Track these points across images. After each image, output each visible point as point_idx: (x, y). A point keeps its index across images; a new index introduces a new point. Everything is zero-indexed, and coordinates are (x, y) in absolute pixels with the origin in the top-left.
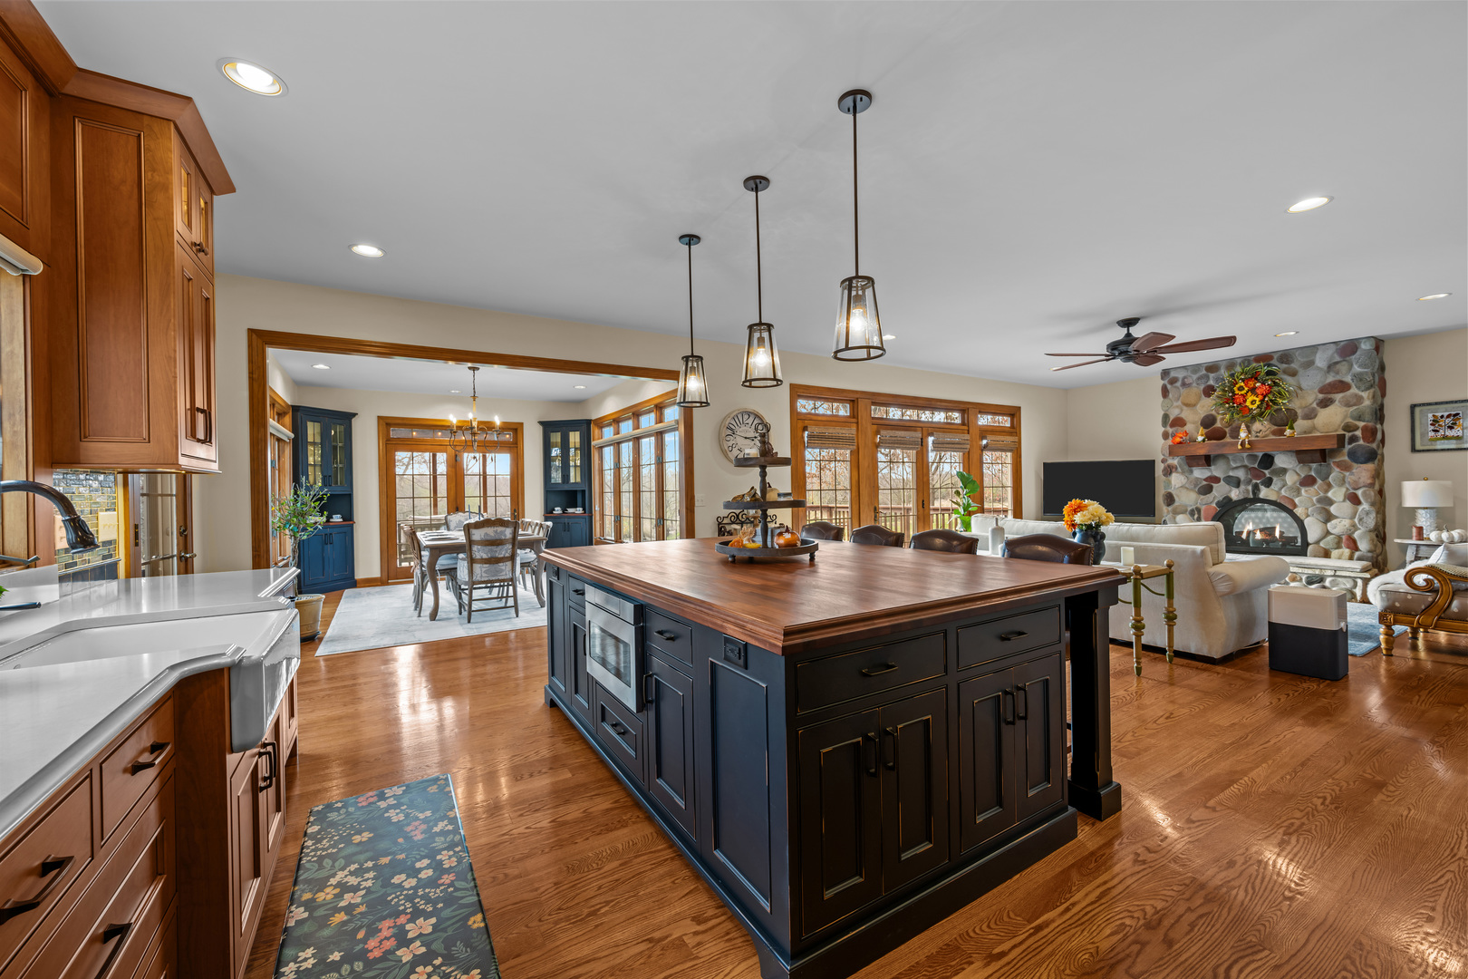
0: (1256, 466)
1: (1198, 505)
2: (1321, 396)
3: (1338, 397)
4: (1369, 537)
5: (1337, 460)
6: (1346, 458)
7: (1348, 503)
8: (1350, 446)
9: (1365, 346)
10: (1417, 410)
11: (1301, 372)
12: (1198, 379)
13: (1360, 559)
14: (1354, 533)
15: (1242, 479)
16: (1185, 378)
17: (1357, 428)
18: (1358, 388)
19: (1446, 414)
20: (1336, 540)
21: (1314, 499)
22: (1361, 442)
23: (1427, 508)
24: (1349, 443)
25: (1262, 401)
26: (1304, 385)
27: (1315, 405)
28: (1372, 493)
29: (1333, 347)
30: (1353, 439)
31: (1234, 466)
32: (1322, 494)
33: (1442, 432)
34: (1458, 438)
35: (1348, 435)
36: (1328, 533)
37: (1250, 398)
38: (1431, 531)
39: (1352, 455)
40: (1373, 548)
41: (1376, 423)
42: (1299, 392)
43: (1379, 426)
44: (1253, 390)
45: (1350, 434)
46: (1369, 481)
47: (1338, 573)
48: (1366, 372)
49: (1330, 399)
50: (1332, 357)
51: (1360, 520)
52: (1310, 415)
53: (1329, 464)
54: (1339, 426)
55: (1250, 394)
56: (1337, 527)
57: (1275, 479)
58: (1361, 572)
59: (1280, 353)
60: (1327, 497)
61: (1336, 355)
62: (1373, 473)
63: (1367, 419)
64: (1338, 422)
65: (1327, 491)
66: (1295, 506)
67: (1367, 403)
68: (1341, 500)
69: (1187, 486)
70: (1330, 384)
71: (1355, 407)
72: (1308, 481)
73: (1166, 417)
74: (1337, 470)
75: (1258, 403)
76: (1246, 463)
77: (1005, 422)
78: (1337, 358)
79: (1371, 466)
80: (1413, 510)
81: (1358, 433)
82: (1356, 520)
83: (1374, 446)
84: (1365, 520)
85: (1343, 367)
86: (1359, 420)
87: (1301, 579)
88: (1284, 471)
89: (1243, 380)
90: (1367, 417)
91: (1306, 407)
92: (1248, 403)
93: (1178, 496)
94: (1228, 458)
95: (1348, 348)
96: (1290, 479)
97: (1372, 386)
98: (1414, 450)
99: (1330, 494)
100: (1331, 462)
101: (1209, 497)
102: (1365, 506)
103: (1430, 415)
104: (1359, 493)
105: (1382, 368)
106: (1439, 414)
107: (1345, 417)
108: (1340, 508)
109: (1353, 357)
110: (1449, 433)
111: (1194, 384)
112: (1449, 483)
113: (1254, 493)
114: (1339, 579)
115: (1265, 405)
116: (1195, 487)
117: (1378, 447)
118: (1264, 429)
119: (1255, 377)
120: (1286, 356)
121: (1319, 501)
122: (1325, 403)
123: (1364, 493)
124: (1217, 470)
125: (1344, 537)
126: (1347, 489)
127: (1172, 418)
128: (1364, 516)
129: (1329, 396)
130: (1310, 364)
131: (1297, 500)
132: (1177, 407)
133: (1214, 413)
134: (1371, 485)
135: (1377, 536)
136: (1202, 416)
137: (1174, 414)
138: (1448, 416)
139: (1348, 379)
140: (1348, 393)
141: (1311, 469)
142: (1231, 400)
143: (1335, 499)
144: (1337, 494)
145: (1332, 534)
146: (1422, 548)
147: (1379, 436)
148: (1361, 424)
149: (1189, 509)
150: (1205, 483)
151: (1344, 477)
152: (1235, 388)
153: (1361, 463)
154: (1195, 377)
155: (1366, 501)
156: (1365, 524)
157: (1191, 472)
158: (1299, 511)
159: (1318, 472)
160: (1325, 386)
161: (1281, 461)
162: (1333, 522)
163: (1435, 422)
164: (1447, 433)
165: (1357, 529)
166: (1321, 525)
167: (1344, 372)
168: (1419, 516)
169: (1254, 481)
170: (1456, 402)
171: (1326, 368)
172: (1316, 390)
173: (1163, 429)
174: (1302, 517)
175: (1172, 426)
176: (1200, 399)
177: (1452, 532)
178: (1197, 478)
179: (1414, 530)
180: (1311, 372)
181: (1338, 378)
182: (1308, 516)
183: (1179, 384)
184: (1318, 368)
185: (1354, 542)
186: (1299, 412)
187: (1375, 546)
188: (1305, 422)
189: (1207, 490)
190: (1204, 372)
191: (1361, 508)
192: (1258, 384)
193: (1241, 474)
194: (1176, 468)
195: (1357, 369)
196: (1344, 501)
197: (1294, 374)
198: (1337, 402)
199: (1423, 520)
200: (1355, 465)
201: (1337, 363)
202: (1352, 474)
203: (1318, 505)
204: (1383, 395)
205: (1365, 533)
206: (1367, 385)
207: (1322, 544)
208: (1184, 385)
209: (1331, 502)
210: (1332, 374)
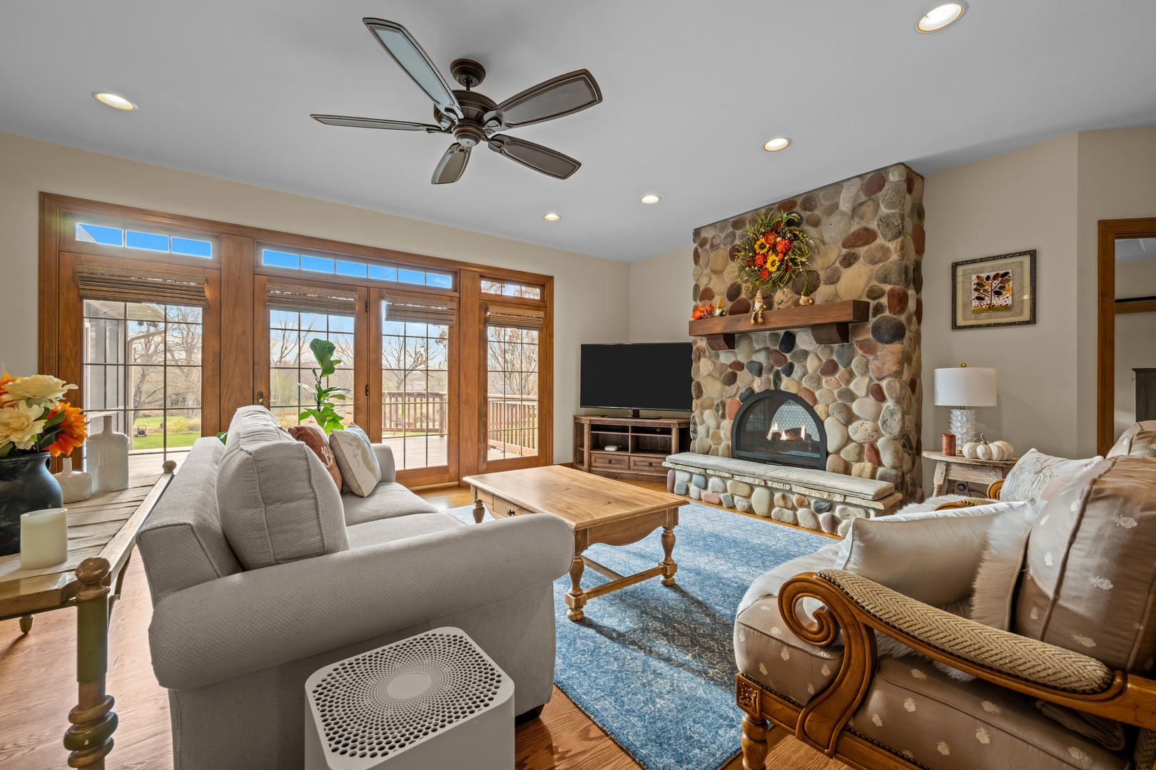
0: (777, 348)
1: (724, 398)
2: (844, 251)
3: (862, 250)
4: (892, 447)
5: (860, 338)
6: (870, 336)
7: (871, 399)
8: (875, 319)
9: (894, 177)
10: (960, 270)
11: (824, 220)
12: (725, 238)
13: (882, 478)
14: (876, 440)
15: (765, 365)
16: (713, 238)
17: (882, 294)
18: (885, 236)
19: (992, 274)
20: (857, 450)
21: (835, 392)
22: (887, 313)
23: (963, 408)
24: (874, 315)
25: (782, 261)
26: (827, 238)
27: (838, 264)
28: (898, 386)
29: (858, 182)
30: (879, 309)
31: (757, 348)
32: (843, 386)
33: (987, 300)
34: (1006, 308)
35: (873, 303)
36: (849, 440)
37: (772, 257)
38: (968, 442)
39: (876, 330)
40: (897, 463)
41: (907, 287)
42: (822, 247)
43: (911, 292)
44: (773, 248)
45: (875, 302)
46: (895, 368)
47: (848, 500)
48: (894, 214)
49: (854, 254)
50: (857, 196)
51: (884, 422)
52: (833, 279)
53: (852, 344)
54: (863, 290)
55: (771, 253)
56: (859, 431)
57: (796, 365)
58: (874, 500)
59: (803, 197)
60: (849, 390)
61: (861, 193)
62: (900, 356)
63: (893, 280)
64: (862, 286)
65: (848, 382)
66: (816, 402)
67: (894, 257)
68: (864, 395)
69: (713, 374)
70: (854, 234)
71: (881, 264)
72: (830, 368)
73: (696, 287)
74: (860, 352)
75: (777, 264)
76: (768, 345)
77: (534, 294)
78: (863, 198)
79: (896, 347)
80: (948, 410)
81: (884, 300)
82: (879, 423)
83: (903, 318)
84: (889, 423)
85: (868, 209)
86: (885, 282)
87: (809, 504)
88: (805, 354)
89: (764, 234)
90: (894, 277)
91: (828, 267)
92: (768, 265)
93: (704, 386)
94: (751, 338)
95: (875, 182)
96: (812, 364)
97: (900, 233)
98: (955, 327)
99: (852, 386)
100: (855, 340)
101: (732, 389)
102: (890, 403)
103: (974, 277)
104: (884, 384)
105: (919, 213)
106: (984, 275)
107: (870, 279)
108: (863, 405)
109: (880, 194)
110: (997, 301)
111: (722, 246)
112: (990, 371)
113: (776, 384)
114: (850, 508)
115: (785, 266)
116: (720, 375)
117: (909, 320)
118: (785, 299)
119: (775, 230)
120: (808, 200)
121: (841, 395)
122: (848, 261)
123: (889, 384)
124: (741, 354)
125: (866, 446)
126: (871, 379)
127: (702, 288)
128: (889, 417)
129: (853, 250)
130: (833, 208)
131: (817, 394)
132: (706, 275)
133: (739, 281)
134: (898, 374)
135: (904, 446)
136: (729, 285)
137: (703, 283)
138: (996, 277)
139: (873, 225)
140: (873, 245)
141: (832, 352)
142: (754, 263)
143: (856, 392)
144: (859, 385)
145: (853, 441)
146: (953, 467)
147: (912, 305)
148: (887, 287)
149: (715, 403)
150: (730, 370)
151: (868, 362)
152: (756, 246)
153: (887, 343)
154: (723, 235)
155: (891, 397)
156: (888, 429)
157: (718, 356)
158: (819, 409)
159: (840, 355)
160: (849, 237)
161: (804, 341)
162: (855, 424)
163: (980, 285)
164: (994, 302)
165: (880, 436)
166: (841, 427)
167: (869, 215)
168: (954, 419)
169: (776, 368)
170: (1005, 256)
171: (850, 212)
172: (840, 244)
173: (694, 303)
174: (823, 417)
175: (701, 300)
176: (726, 264)
177: (991, 445)
178: (723, 364)
179: (944, 440)
180: (835, 218)
181: (863, 224)
182: (828, 415)
183: (708, 246)
184: (843, 213)
185: (877, 453)
186: (822, 274)
187: (901, 460)
188: (827, 287)
189: (731, 379)
190: (731, 229)
191: (885, 405)
192: (779, 239)
193: (761, 358)
194: (704, 352)
195: (884, 210)
196: (867, 396)
197: (816, 224)
198: (861, 259)
199: (959, 426)
200: (879, 345)
201: (861, 204)
202: (876, 358)
203: (840, 401)
204: (920, 250)
205: (889, 440)
206: (895, 231)
207: (842, 455)
208: (712, 246)
209: (852, 397)
210: (857, 219)
